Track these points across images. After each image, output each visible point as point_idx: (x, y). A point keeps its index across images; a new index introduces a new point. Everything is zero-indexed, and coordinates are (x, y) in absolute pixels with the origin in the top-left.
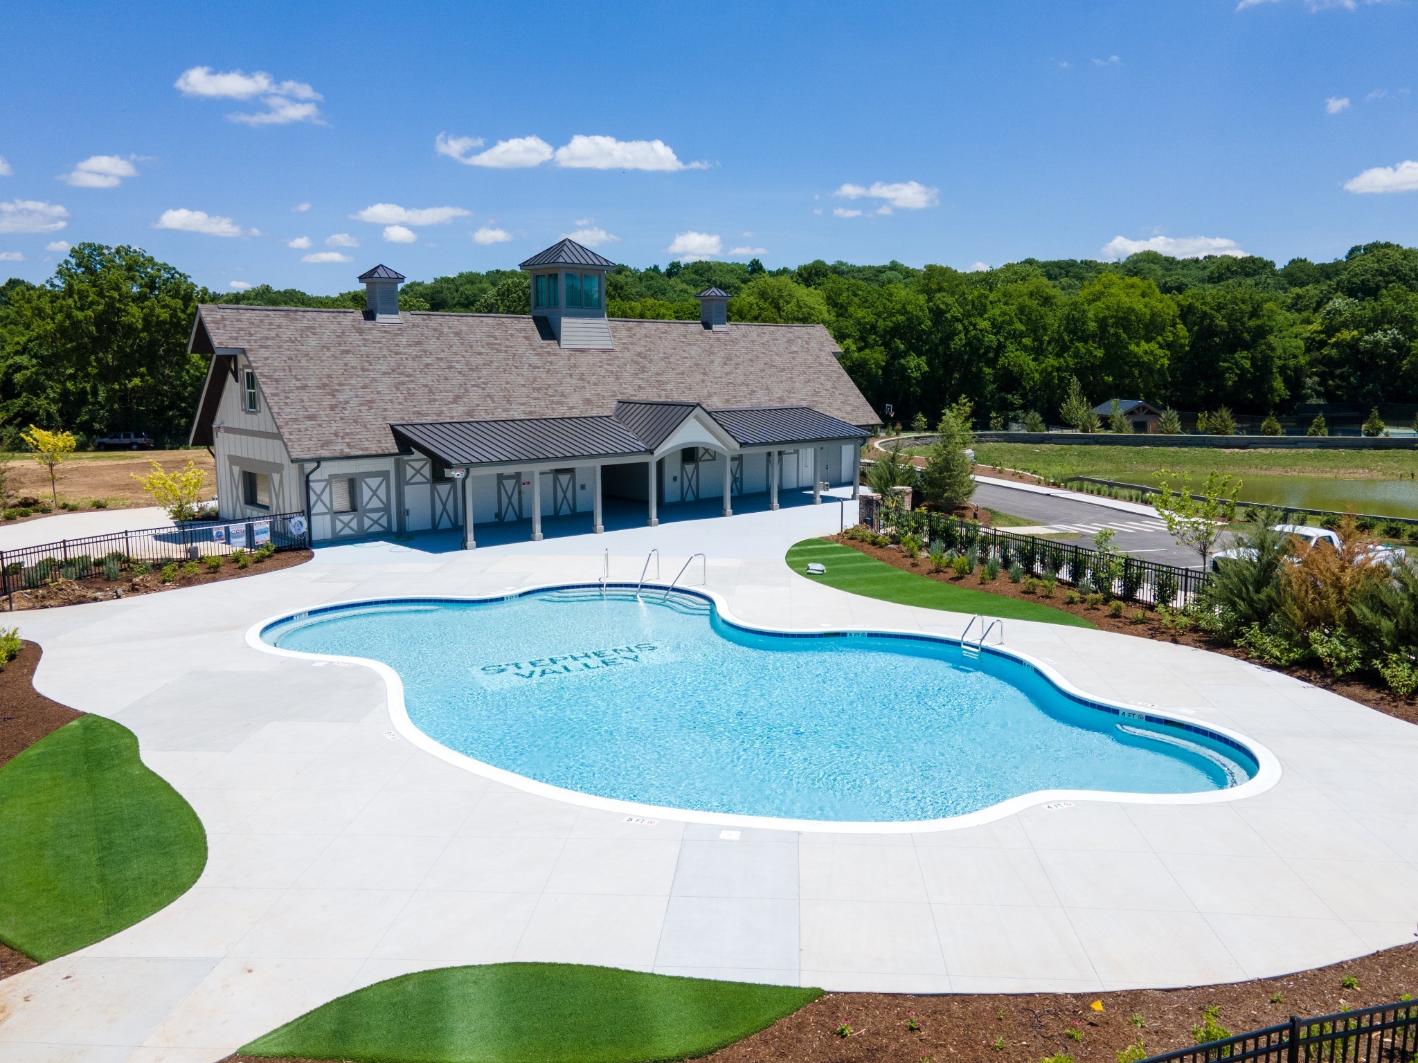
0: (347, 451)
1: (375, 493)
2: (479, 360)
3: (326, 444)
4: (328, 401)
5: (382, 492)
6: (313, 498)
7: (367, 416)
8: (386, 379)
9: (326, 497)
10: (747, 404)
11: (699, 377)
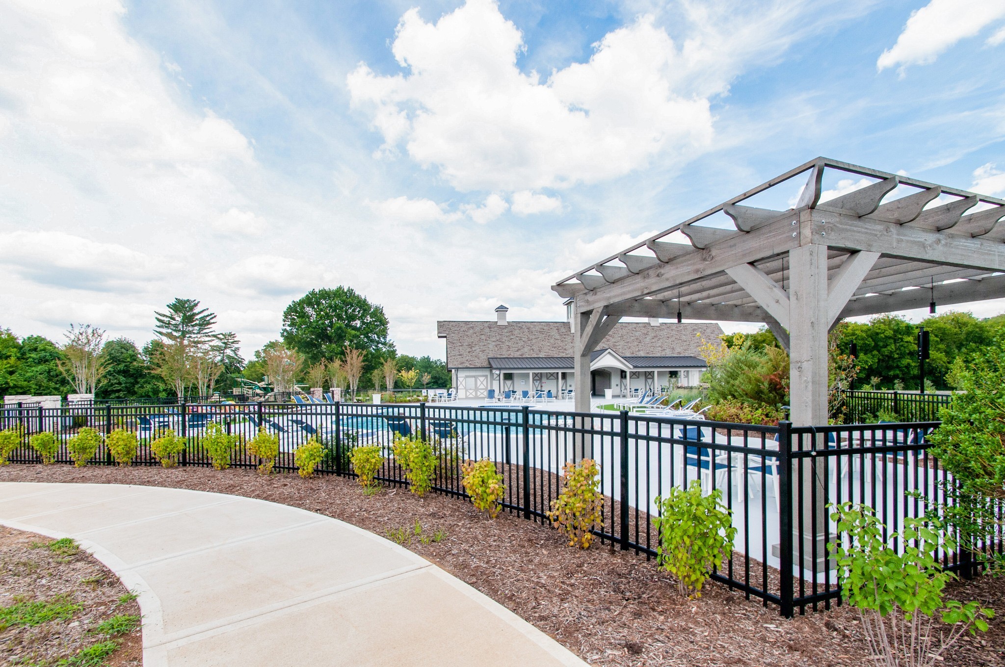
0: (469, 366)
1: (482, 383)
2: (534, 337)
3: (462, 363)
4: (469, 350)
5: (485, 383)
6: (459, 383)
7: (481, 354)
8: (494, 343)
9: (464, 383)
10: (658, 355)
11: (636, 343)
